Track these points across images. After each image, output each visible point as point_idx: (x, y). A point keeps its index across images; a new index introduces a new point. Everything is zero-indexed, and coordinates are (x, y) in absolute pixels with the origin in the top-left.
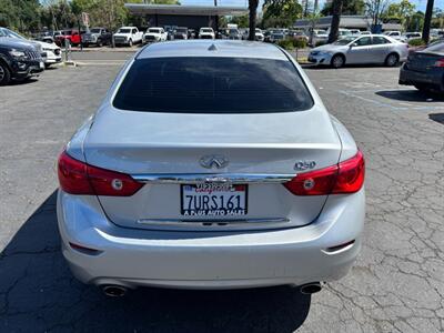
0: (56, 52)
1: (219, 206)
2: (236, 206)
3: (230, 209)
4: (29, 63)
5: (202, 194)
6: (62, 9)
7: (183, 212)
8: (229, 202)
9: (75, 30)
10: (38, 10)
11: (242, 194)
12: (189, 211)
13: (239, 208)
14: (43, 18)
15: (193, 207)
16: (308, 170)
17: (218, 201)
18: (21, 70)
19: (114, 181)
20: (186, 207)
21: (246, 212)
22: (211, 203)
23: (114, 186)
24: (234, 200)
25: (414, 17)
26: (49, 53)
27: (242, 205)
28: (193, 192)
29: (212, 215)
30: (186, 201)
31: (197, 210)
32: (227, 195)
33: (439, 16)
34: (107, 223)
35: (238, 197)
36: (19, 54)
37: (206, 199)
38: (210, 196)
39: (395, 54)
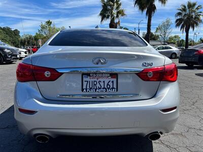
0: (26, 53)
1: (103, 87)
2: (111, 87)
3: (109, 88)
4: (12, 55)
5: (93, 80)
6: (30, 39)
7: (83, 90)
8: (108, 85)
9: (35, 47)
10: (20, 39)
11: (115, 80)
12: (86, 89)
13: (113, 88)
14: (21, 42)
15: (88, 87)
16: (149, 67)
17: (102, 84)
18: (8, 58)
19: (46, 73)
20: (84, 87)
21: (117, 91)
22: (98, 85)
23: (46, 75)
24: (111, 84)
25: (180, 41)
26: (22, 53)
27: (115, 86)
28: (88, 79)
29: (99, 92)
30: (85, 84)
31: (90, 89)
32: (107, 81)
33: (191, 41)
34: (41, 97)
35: (113, 82)
36: (9, 51)
37: (95, 82)
38: (98, 81)
39: (175, 53)
